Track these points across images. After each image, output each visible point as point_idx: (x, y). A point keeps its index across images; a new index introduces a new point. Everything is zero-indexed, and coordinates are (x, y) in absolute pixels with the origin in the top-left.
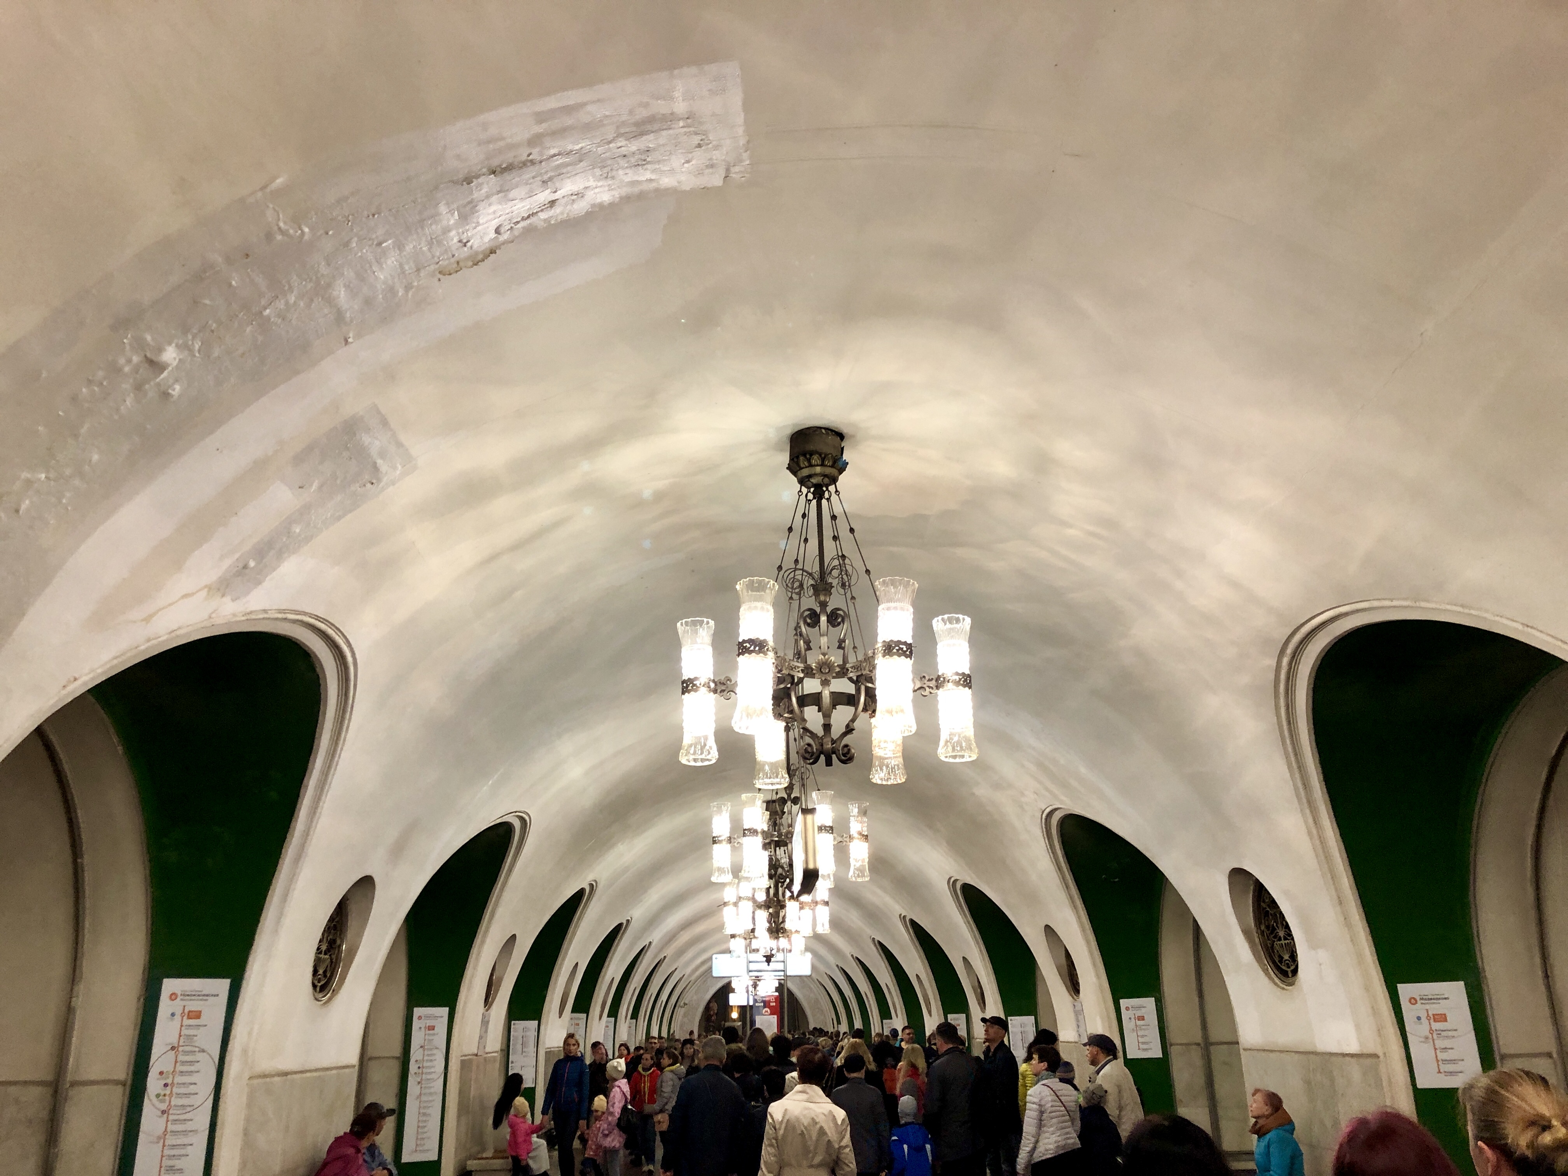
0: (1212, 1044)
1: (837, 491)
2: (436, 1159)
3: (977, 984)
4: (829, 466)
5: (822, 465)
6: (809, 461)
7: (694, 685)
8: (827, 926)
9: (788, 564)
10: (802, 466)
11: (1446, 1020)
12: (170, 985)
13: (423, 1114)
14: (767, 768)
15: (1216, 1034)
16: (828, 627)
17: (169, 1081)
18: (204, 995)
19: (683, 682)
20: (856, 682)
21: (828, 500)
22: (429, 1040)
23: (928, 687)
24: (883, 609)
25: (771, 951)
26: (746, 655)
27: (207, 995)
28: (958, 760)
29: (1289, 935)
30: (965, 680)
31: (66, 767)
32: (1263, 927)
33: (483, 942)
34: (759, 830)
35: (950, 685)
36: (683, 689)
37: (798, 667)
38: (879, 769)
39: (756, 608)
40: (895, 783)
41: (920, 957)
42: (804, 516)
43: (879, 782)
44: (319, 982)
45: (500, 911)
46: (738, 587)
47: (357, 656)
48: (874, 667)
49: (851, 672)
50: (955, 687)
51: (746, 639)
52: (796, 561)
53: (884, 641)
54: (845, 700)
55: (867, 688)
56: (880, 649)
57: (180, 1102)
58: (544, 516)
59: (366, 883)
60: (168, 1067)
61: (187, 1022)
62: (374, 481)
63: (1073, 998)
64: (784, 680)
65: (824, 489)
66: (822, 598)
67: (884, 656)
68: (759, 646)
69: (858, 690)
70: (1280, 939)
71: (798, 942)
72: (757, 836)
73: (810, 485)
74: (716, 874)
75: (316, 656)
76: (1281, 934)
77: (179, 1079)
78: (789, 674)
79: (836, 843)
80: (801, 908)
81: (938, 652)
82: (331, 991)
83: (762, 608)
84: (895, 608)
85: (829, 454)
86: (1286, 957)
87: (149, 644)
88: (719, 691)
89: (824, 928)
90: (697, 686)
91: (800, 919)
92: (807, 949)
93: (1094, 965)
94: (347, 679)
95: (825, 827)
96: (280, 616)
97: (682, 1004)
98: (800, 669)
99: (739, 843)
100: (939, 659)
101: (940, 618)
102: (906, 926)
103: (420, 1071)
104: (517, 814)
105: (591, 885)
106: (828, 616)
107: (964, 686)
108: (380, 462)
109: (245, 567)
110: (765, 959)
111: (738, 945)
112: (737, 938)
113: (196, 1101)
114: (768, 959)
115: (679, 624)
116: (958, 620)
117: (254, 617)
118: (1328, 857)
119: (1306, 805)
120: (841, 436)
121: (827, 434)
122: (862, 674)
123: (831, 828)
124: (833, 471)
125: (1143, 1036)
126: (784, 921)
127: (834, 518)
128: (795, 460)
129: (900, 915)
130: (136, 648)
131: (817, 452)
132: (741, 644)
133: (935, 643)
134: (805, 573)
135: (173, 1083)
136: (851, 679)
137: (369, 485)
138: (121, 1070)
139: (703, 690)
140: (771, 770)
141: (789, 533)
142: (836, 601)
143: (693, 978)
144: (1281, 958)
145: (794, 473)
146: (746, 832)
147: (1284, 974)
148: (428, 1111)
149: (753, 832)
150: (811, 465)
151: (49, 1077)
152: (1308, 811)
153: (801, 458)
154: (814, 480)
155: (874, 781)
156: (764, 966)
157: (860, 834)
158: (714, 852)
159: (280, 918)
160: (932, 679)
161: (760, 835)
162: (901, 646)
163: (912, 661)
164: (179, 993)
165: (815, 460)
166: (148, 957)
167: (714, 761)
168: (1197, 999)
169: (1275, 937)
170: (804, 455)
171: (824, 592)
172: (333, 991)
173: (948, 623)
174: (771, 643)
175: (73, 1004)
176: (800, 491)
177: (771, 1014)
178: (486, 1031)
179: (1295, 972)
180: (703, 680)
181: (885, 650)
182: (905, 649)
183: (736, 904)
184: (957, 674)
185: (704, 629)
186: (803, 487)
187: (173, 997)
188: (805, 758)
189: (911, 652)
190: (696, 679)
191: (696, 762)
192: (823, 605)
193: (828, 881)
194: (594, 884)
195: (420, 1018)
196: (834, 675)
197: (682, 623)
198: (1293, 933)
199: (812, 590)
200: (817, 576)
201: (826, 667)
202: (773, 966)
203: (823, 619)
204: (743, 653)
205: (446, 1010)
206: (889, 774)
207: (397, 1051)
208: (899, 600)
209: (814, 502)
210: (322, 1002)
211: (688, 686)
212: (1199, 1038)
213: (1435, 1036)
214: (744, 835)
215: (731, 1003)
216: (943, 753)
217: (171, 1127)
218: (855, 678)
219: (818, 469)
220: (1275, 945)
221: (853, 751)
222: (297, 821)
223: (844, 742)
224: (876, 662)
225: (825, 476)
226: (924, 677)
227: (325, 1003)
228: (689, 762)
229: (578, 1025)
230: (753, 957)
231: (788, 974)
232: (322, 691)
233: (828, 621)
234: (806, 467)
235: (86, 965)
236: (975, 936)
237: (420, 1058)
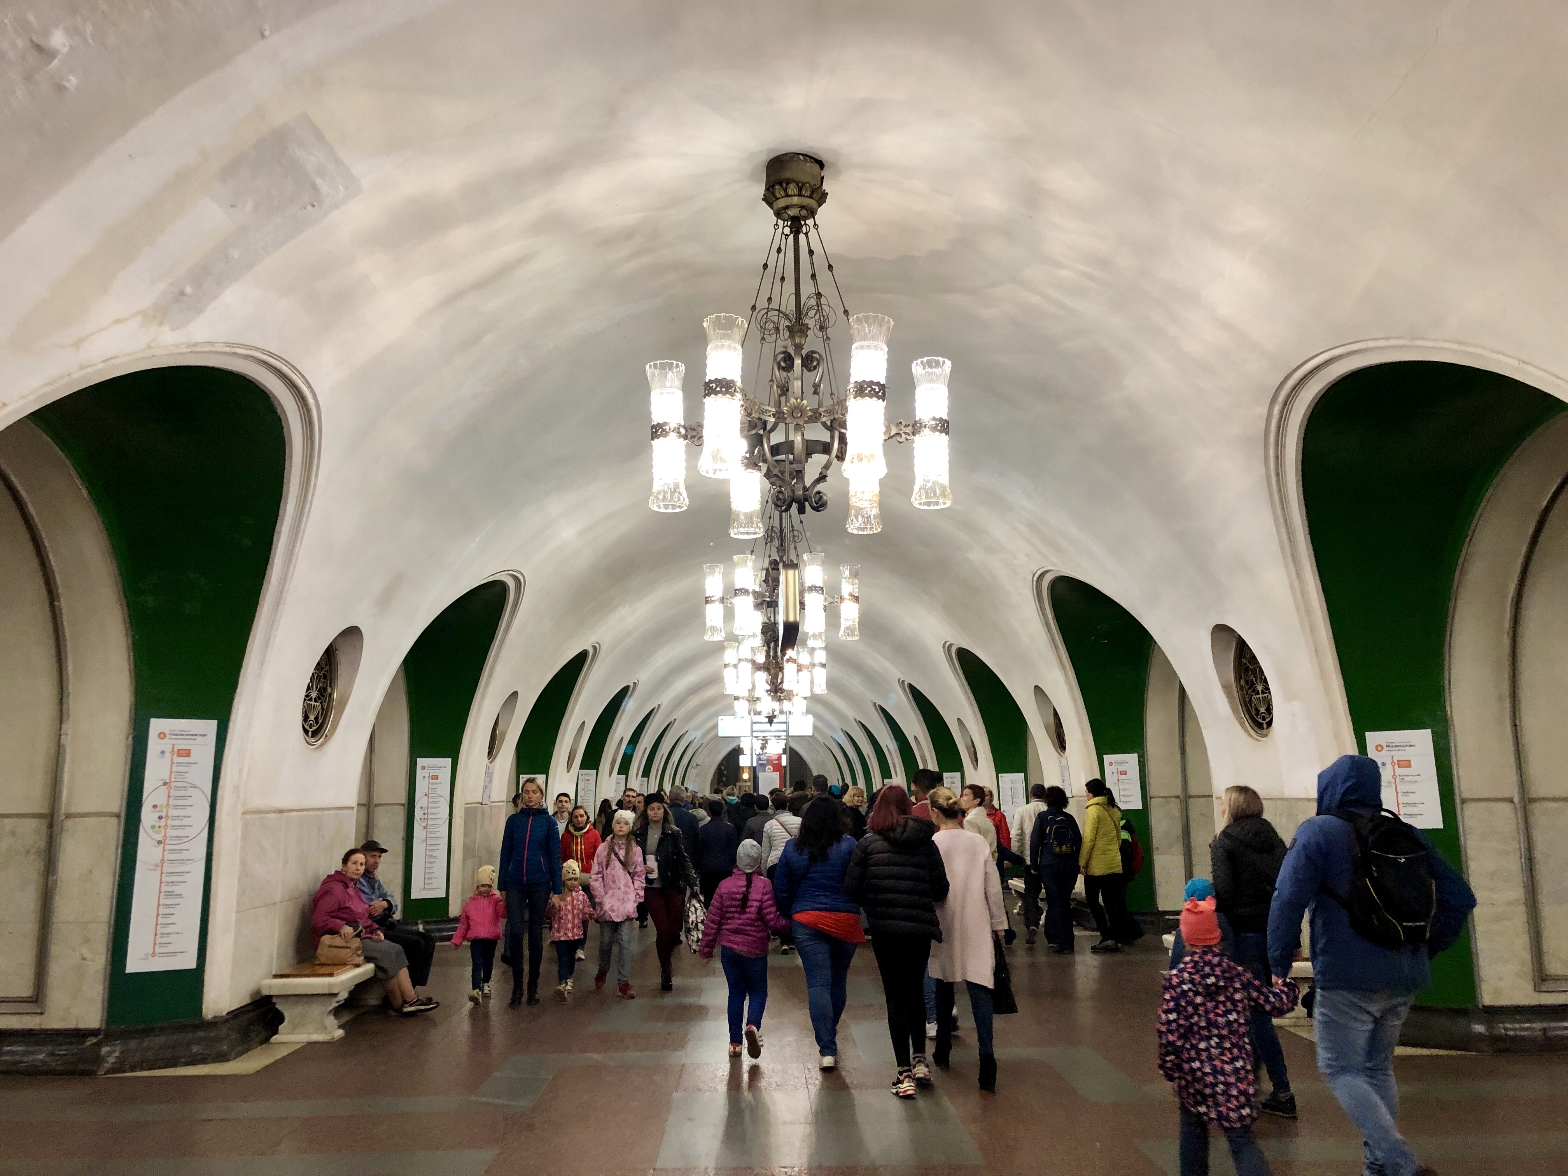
0: (1190, 797)
1: (815, 225)
2: (444, 896)
3: (970, 743)
4: (807, 197)
5: (800, 195)
6: (785, 190)
7: (664, 430)
8: (824, 687)
9: (762, 303)
10: (778, 196)
11: (1409, 766)
12: (157, 725)
13: (430, 858)
14: (742, 517)
15: (1193, 790)
16: (802, 371)
17: (163, 814)
18: (192, 735)
19: (653, 427)
20: (831, 428)
21: (806, 234)
22: (433, 789)
23: (904, 433)
24: (856, 348)
25: (773, 712)
26: (713, 396)
27: (195, 735)
28: (932, 508)
29: (1267, 689)
30: (943, 426)
31: (32, 510)
32: (1242, 682)
33: (483, 697)
34: (751, 590)
35: (927, 431)
36: (652, 435)
37: (770, 411)
38: (854, 520)
39: (722, 346)
40: (871, 533)
41: (919, 721)
42: (779, 250)
43: (855, 532)
44: (310, 727)
45: (498, 668)
46: (705, 324)
47: (319, 398)
48: (846, 409)
49: (824, 416)
50: (931, 433)
51: (713, 379)
52: (770, 299)
53: (856, 382)
54: (820, 448)
55: (840, 433)
56: (852, 390)
57: (175, 833)
58: (507, 250)
59: (352, 634)
60: (161, 801)
61: (177, 759)
62: (315, 204)
63: (1059, 754)
64: (756, 426)
65: (803, 223)
66: (797, 340)
67: (855, 398)
68: (725, 386)
69: (832, 437)
70: (1258, 693)
71: (798, 706)
72: (748, 595)
73: (786, 216)
74: (709, 633)
75: (275, 397)
76: (1260, 688)
77: (173, 812)
78: (759, 419)
79: (827, 603)
80: (799, 670)
81: (917, 397)
82: (324, 736)
83: (729, 347)
84: (869, 347)
85: (807, 183)
86: (1262, 710)
87: (83, 372)
88: (689, 437)
89: (821, 689)
90: (666, 432)
91: (798, 682)
92: (808, 712)
93: (1080, 722)
94: (311, 423)
95: (816, 587)
96: (228, 349)
97: (695, 765)
98: (771, 413)
99: (731, 603)
100: (917, 405)
101: (919, 361)
102: (905, 689)
103: (426, 816)
104: (510, 572)
105: (595, 648)
106: (802, 359)
107: (941, 432)
108: (319, 181)
109: (182, 293)
110: (767, 719)
111: (741, 707)
112: (741, 700)
113: (190, 832)
114: (771, 719)
115: (647, 367)
116: (937, 364)
117: (199, 349)
118: (1308, 612)
119: (1290, 559)
120: (821, 164)
121: (805, 161)
122: (835, 419)
123: (822, 589)
124: (812, 202)
125: (1124, 790)
126: (782, 683)
127: (811, 252)
128: (771, 190)
129: (899, 680)
130: (69, 375)
131: (794, 181)
132: (707, 385)
133: (913, 387)
134: (781, 315)
135: (167, 816)
136: (824, 424)
137: (309, 208)
138: (116, 802)
139: (673, 436)
140: (746, 519)
141: (764, 270)
142: (812, 342)
143: (705, 740)
144: (1257, 711)
145: (770, 205)
146: (738, 592)
147: (1260, 726)
148: (435, 854)
149: (745, 592)
150: (787, 196)
151: (44, 810)
152: (1291, 565)
153: (777, 187)
154: (792, 212)
155: (849, 530)
156: (767, 726)
157: (851, 595)
158: (707, 612)
159: (262, 664)
160: (909, 425)
161: (751, 595)
162: (874, 387)
163: (885, 403)
164: (167, 733)
165: (792, 189)
166: (133, 699)
167: (685, 508)
168: (1179, 755)
169: (1253, 691)
170: (780, 184)
171: (799, 334)
172: (326, 736)
173: (927, 367)
174: (739, 384)
175: (62, 742)
176: (777, 224)
177: (774, 771)
178: (490, 782)
179: (1270, 724)
180: (673, 425)
181: (856, 391)
182: (877, 390)
183: (735, 666)
184: (934, 419)
185: (673, 373)
186: (779, 220)
187: (162, 736)
188: (777, 505)
189: (884, 394)
190: (665, 424)
191: (667, 509)
192: (799, 347)
193: (820, 641)
194: (597, 646)
195: (423, 768)
196: (806, 419)
197: (650, 365)
198: (1271, 687)
199: (788, 332)
200: (793, 315)
201: (798, 411)
202: (775, 727)
203: (798, 362)
204: (709, 394)
205: (449, 761)
206: (864, 522)
207: (403, 799)
208: (873, 338)
209: (791, 237)
210: (315, 747)
211: (657, 431)
212: (1179, 792)
213: (1398, 780)
214: (736, 595)
215: (741, 764)
216: (917, 501)
217: (168, 856)
218: (829, 423)
219: (795, 200)
220: (1253, 699)
221: (825, 498)
222: (272, 568)
223: (816, 490)
224: (848, 404)
225: (802, 207)
226: (901, 423)
227: (317, 748)
228: (660, 508)
229: (588, 780)
230: (756, 718)
231: (791, 734)
232: (285, 435)
233: (802, 366)
234: (783, 197)
235: (73, 704)
236: (969, 698)
237: (425, 805)
